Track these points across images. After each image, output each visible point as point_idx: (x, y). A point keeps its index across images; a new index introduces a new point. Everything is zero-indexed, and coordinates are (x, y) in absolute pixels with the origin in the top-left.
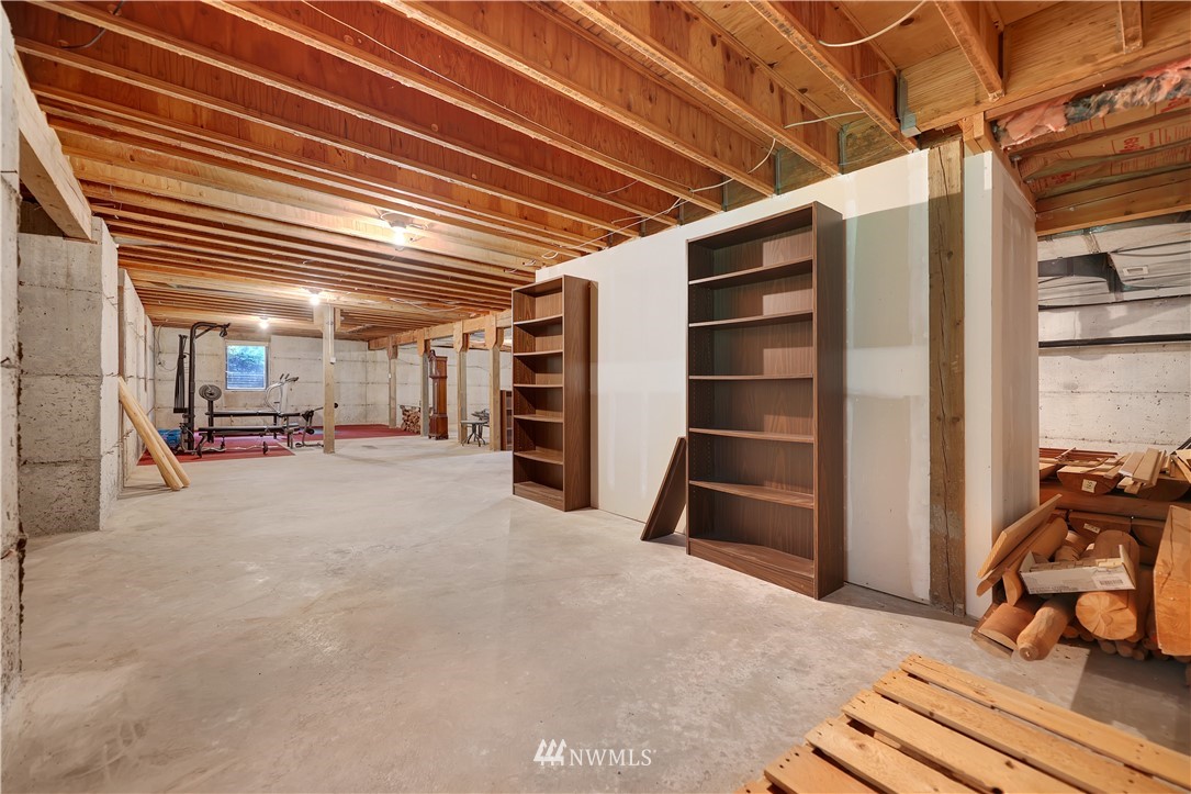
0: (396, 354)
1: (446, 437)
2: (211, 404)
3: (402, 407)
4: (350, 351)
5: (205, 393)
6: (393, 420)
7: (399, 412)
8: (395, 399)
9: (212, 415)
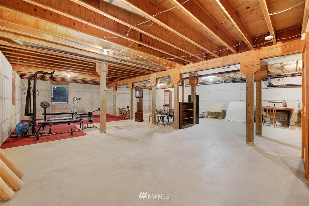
0: (116, 89)
1: (142, 121)
2: (45, 110)
3: (119, 108)
4: (97, 89)
5: (42, 105)
6: (115, 113)
7: (118, 110)
8: (116, 106)
9: (45, 114)
